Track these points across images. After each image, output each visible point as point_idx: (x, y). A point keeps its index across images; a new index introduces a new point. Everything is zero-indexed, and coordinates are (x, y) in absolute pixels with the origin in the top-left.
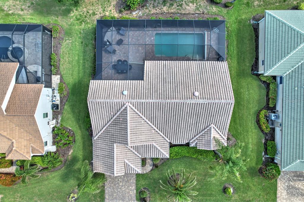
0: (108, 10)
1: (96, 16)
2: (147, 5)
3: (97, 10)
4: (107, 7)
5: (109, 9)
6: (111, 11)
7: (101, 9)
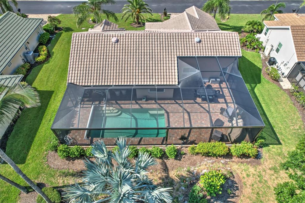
0: (253, 177)
1: (270, 166)
2: (183, 188)
3: (274, 177)
4: (257, 182)
5: (251, 178)
6: (248, 175)
7: (265, 179)
